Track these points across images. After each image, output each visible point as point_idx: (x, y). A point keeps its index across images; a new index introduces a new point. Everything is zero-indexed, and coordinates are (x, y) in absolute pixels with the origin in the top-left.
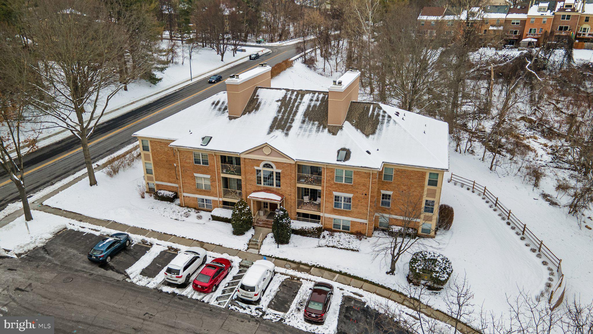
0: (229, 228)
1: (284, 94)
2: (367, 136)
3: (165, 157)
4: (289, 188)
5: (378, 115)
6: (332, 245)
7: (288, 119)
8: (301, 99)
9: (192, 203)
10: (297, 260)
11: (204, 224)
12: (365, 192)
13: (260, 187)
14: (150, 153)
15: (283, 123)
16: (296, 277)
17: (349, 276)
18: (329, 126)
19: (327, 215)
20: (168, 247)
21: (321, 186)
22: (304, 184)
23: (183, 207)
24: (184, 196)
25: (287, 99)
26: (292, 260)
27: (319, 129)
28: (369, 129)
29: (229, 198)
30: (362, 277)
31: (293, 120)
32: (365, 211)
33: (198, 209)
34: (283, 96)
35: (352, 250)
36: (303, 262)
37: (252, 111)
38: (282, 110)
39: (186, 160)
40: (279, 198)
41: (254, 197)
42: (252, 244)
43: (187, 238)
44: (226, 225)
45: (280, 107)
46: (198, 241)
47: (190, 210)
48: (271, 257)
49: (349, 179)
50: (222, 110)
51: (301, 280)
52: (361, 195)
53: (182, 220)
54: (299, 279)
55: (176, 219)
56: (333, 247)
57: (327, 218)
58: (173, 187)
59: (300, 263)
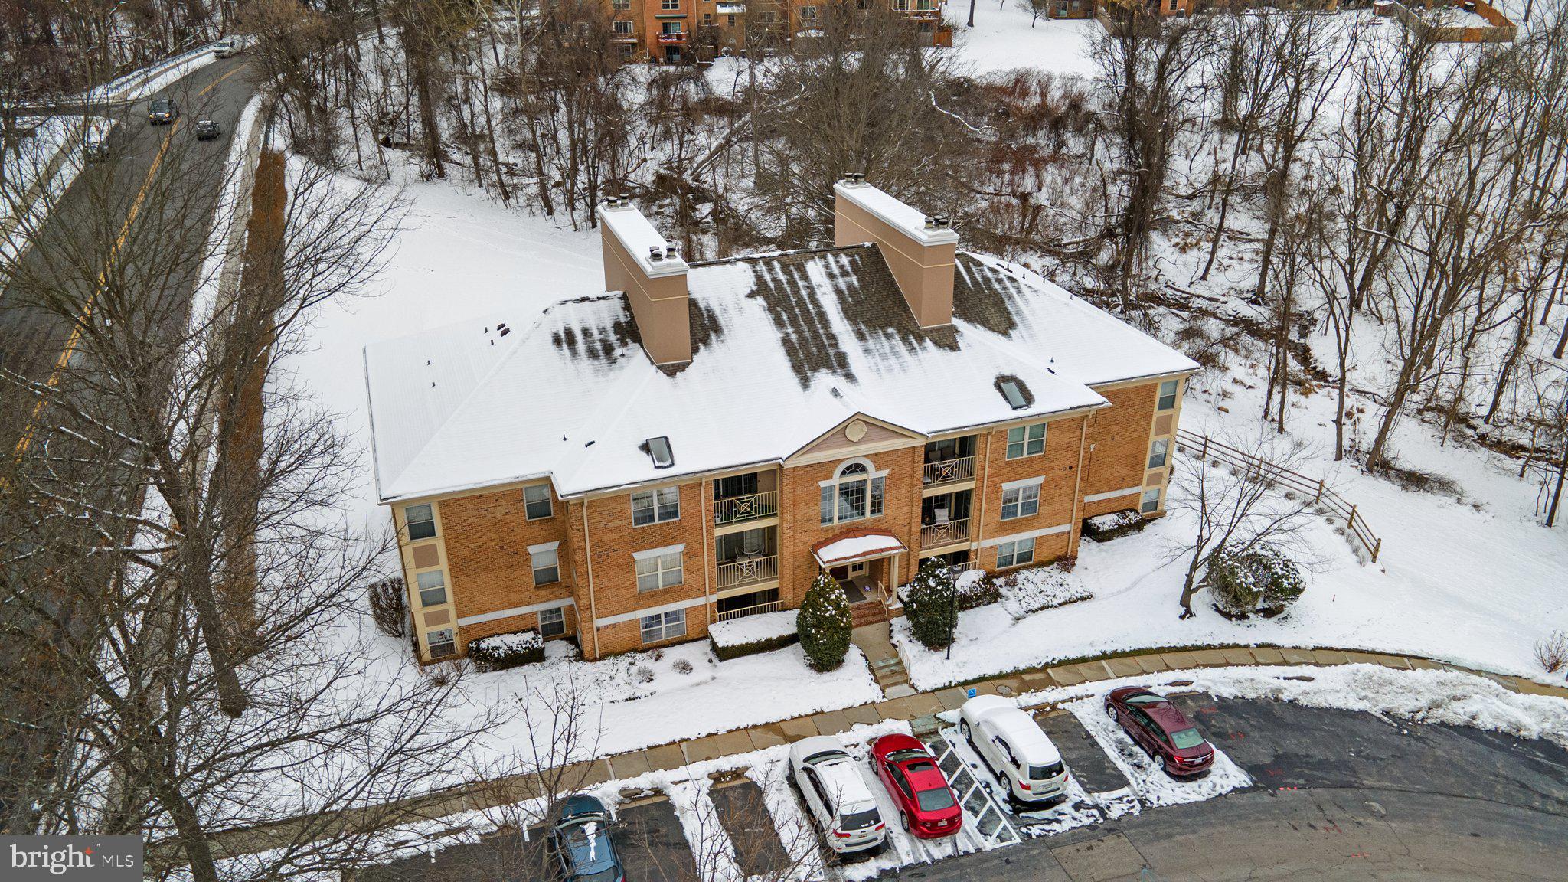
0: (792, 660)
1: (753, 274)
2: (1006, 334)
4: (906, 509)
5: (987, 280)
6: (1037, 605)
7: (819, 337)
8: (805, 277)
9: (624, 639)
10: (1008, 668)
11: (714, 678)
12: (1069, 464)
13: (832, 528)
14: (438, 542)
15: (814, 350)
16: (1048, 704)
17: (1124, 654)
18: (925, 331)
19: (986, 543)
20: (710, 776)
21: (973, 479)
22: (933, 487)
23: (595, 660)
24: (598, 629)
25: (772, 285)
26: (997, 673)
27: (910, 343)
28: (995, 318)
29: (734, 587)
30: (1148, 646)
31: (833, 338)
32: (1068, 506)
33: (656, 649)
34: (754, 279)
35: (1083, 599)
36: (1022, 667)
37: (708, 336)
38: (785, 317)
39: (609, 522)
40: (891, 542)
41: (836, 560)
42: (884, 677)
43: (722, 731)
44: (774, 657)
45: (770, 311)
46: (755, 727)
47: (630, 660)
48: (950, 687)
49: (1036, 445)
50: (601, 353)
51: (1060, 706)
52: (1060, 473)
53: (648, 693)
54: (1053, 707)
55: (630, 699)
56: (1043, 608)
57: (986, 549)
58: (522, 617)
59: (1017, 673)
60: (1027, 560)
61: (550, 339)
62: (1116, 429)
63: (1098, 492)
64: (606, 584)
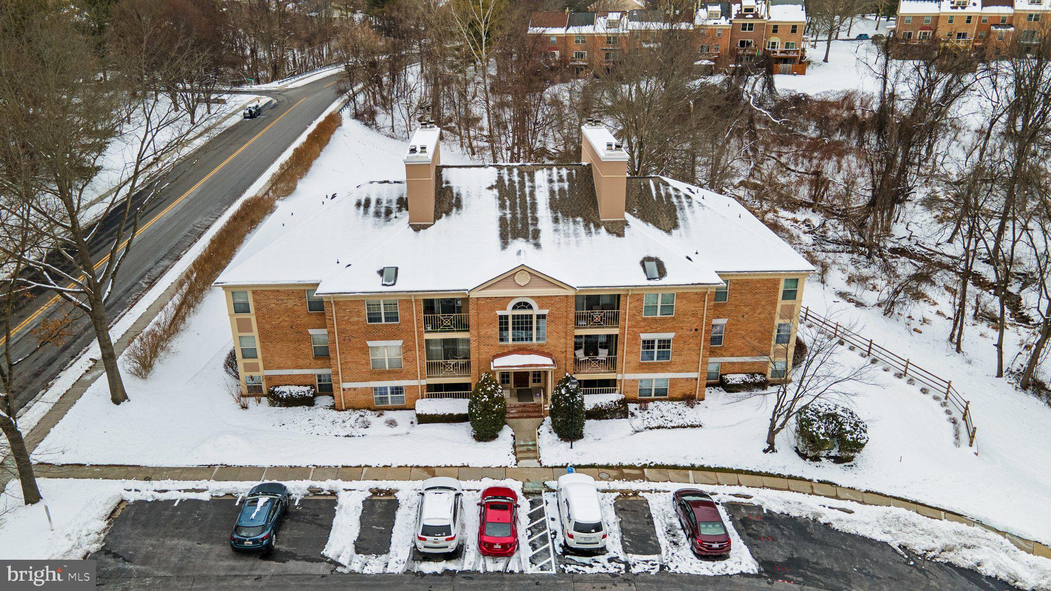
0: (464, 430)
1: (497, 175)
2: (668, 232)
3: (287, 319)
4: (563, 340)
5: (669, 196)
6: (656, 425)
7: (527, 218)
8: (532, 180)
9: (362, 399)
10: (614, 462)
11: (408, 433)
12: (694, 326)
13: (507, 346)
14: (252, 317)
15: (520, 226)
16: (632, 491)
17: (709, 469)
18: (604, 222)
19: (629, 376)
20: (370, 490)
21: (618, 327)
22: (586, 328)
23: (342, 410)
24: (344, 390)
25: (507, 183)
26: (605, 464)
27: (590, 229)
28: (665, 220)
29: (439, 377)
30: (730, 467)
31: (535, 220)
32: (695, 358)
33: (379, 410)
34: (497, 179)
35: (692, 426)
36: (625, 463)
37: (451, 210)
38: (508, 203)
39: (350, 317)
40: (548, 361)
41: (503, 367)
42: (521, 452)
43: (395, 466)
44: (454, 427)
45: (499, 198)
46: (418, 467)
47: (362, 414)
48: (566, 467)
49: (667, 308)
50: (383, 215)
51: (641, 494)
52: (688, 333)
53: (361, 435)
54: (635, 493)
55: (348, 436)
56: (659, 427)
57: (629, 380)
58: (305, 376)
59: (620, 467)
60: (662, 394)
61: (355, 202)
62: (746, 309)
63: (732, 356)
64: (349, 359)
